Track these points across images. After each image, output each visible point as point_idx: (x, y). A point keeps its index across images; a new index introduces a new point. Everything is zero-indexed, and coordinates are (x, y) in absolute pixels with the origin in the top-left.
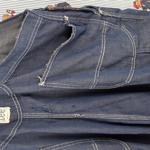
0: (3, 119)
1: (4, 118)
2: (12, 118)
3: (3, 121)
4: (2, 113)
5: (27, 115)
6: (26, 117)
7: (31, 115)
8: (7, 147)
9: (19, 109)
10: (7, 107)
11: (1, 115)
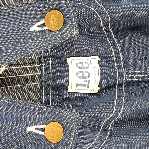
0: (87, 83)
1: (89, 82)
2: (104, 82)
3: (86, 88)
4: (84, 70)
5: (135, 74)
6: (134, 78)
7: (144, 73)
8: (108, 144)
9: (118, 60)
10: (93, 57)
11: (83, 75)
